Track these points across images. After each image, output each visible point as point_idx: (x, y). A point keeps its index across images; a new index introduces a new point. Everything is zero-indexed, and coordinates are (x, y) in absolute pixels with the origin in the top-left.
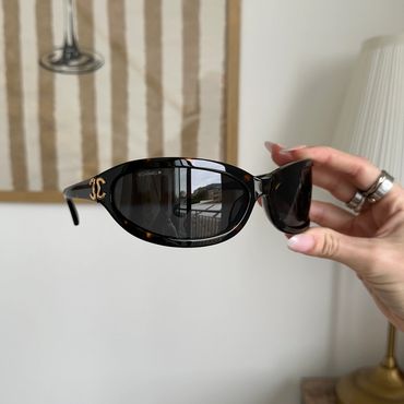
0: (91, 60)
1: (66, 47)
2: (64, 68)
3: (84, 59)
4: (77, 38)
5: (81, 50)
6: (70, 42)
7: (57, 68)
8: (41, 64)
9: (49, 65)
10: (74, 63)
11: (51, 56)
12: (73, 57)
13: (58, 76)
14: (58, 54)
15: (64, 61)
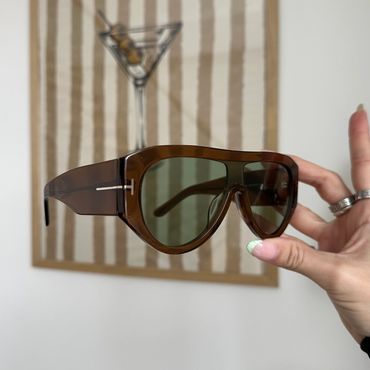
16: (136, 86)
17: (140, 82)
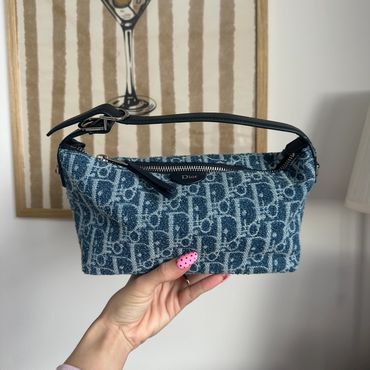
0: (147, 105)
1: (127, 95)
4: (135, 88)
5: (139, 98)
6: (130, 92)
10: (133, 107)
14: (121, 101)
15: (125, 106)
16: (124, 28)
17: (127, 25)
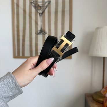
0: (45, 32)
1: (40, 30)
2: (40, 34)
3: (43, 32)
7: (39, 34)
8: (36, 33)
9: (37, 34)
10: (42, 33)
11: (38, 32)
12: (41, 32)
13: (39, 36)
14: (39, 32)
15: (40, 33)
17: (41, 14)
